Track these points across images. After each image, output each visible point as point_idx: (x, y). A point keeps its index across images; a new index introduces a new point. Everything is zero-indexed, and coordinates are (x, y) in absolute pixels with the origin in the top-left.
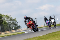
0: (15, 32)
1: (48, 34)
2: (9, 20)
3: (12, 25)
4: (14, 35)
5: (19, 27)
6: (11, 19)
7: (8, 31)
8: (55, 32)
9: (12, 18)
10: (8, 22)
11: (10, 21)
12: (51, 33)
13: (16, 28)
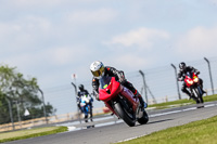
0: (33, 128)
1: (153, 134)
2: (10, 83)
3: (22, 102)
4: (27, 137)
5: (49, 109)
6: (19, 82)
7: (8, 122)
8: (178, 128)
9: (20, 76)
10: (8, 90)
11: (14, 89)
12: (165, 131)
13: (36, 114)
